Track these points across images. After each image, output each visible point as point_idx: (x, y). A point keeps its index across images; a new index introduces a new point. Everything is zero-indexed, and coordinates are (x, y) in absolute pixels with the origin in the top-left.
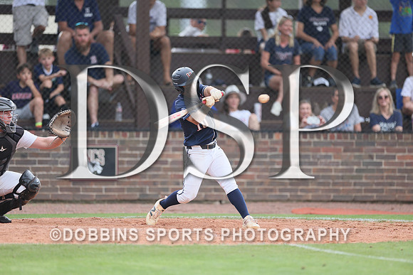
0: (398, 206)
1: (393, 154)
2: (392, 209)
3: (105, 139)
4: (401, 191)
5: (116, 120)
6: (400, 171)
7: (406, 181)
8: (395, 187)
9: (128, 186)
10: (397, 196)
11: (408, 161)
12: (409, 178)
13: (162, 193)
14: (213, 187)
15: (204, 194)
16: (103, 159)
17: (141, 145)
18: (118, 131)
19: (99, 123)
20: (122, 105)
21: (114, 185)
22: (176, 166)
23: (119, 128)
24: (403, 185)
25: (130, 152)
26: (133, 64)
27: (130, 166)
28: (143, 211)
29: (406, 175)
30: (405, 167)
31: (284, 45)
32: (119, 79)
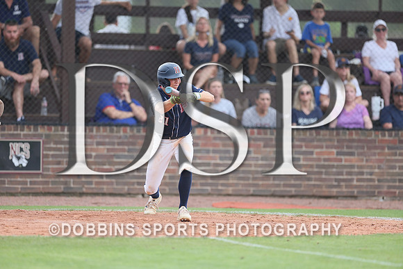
0: (316, 200)
1: (311, 150)
2: (310, 203)
3: (30, 133)
4: (319, 186)
5: (42, 114)
6: (318, 166)
7: (324, 176)
8: (313, 183)
9: (53, 179)
10: (315, 191)
11: (326, 157)
12: (326, 173)
13: (86, 186)
14: (135, 180)
15: (126, 187)
16: (29, 152)
17: (65, 139)
18: (43, 125)
19: (25, 117)
20: (47, 100)
21: (39, 178)
22: (100, 160)
23: (45, 122)
24: (321, 180)
25: (55, 146)
26: (59, 59)
27: (54, 160)
28: (66, 203)
29: (324, 170)
30: (322, 163)
31: (202, 44)
32: (45, 73)
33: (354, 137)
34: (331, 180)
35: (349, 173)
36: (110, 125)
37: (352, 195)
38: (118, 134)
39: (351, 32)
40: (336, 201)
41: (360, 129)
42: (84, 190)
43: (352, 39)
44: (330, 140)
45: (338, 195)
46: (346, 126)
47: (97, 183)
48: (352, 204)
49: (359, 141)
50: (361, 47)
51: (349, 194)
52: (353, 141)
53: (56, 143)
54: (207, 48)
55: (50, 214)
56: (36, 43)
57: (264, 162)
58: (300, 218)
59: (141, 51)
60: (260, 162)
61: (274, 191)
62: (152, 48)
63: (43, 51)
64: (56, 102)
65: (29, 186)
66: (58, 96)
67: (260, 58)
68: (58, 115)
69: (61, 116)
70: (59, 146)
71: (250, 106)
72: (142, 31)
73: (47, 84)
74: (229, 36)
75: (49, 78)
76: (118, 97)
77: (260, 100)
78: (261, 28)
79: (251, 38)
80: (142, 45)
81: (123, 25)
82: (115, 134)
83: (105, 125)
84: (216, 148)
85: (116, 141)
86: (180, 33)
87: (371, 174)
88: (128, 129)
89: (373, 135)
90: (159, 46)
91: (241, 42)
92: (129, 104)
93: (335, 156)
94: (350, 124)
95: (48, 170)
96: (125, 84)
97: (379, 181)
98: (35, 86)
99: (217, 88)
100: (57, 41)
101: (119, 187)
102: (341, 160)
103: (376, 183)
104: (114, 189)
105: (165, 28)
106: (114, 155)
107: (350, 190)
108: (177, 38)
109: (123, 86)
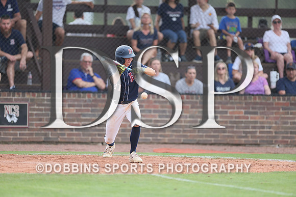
0: (229, 147)
1: (226, 110)
2: (225, 149)
3: (19, 98)
4: (231, 137)
5: (28, 84)
6: (231, 122)
7: (235, 130)
8: (227, 134)
9: (36, 132)
10: (228, 140)
11: (237, 115)
12: (237, 127)
13: (60, 137)
14: (97, 133)
15: (90, 138)
16: (18, 112)
17: (46, 102)
18: (29, 92)
19: (16, 86)
20: (32, 73)
21: (26, 131)
22: (71, 118)
23: (30, 90)
24: (233, 132)
25: (37, 107)
26: (40, 44)
27: (37, 117)
28: (46, 149)
29: (235, 125)
30: (234, 120)
31: (146, 33)
32: (30, 54)
33: (258, 100)
34: (240, 132)
35: (254, 127)
36: (78, 92)
37: (256, 143)
38: (84, 99)
39: (255, 24)
40: (244, 147)
41: (262, 95)
42: (59, 140)
43: (255, 29)
44: (240, 103)
45: (245, 143)
46: (251, 93)
47: (69, 135)
48: (256, 150)
49: (261, 104)
50: (262, 35)
51: (254, 143)
52: (257, 103)
53: (38, 105)
54: (149, 36)
55: (34, 157)
56: (24, 32)
57: (191, 119)
58: (218, 160)
59: (101, 38)
60: (188, 119)
61: (199, 140)
62: (109, 36)
63: (29, 38)
64: (39, 75)
65: (18, 136)
66: (40, 71)
67: (188, 43)
68: (40, 85)
69: (42, 85)
70: (40, 107)
71: (181, 78)
72: (102, 23)
73: (32, 62)
74: (165, 27)
75: (33, 57)
76: (84, 71)
77: (188, 74)
78: (189, 21)
79: (182, 28)
80: (101, 33)
81: (88, 19)
82: (82, 99)
83: (74, 92)
84: (156, 109)
85: (82, 103)
86: (129, 24)
87: (270, 128)
88: (92, 95)
89: (271, 99)
90: (114, 34)
91: (174, 31)
92: (92, 77)
93: (243, 115)
94: (254, 91)
95: (32, 125)
96: (89, 62)
97: (276, 133)
98: (23, 63)
99: (157, 65)
100: (39, 31)
101: (85, 137)
102: (248, 118)
103: (274, 134)
104: (81, 138)
105: (118, 21)
106: (81, 114)
107: (254, 139)
108: (127, 28)
109: (88, 63)
